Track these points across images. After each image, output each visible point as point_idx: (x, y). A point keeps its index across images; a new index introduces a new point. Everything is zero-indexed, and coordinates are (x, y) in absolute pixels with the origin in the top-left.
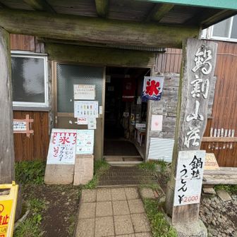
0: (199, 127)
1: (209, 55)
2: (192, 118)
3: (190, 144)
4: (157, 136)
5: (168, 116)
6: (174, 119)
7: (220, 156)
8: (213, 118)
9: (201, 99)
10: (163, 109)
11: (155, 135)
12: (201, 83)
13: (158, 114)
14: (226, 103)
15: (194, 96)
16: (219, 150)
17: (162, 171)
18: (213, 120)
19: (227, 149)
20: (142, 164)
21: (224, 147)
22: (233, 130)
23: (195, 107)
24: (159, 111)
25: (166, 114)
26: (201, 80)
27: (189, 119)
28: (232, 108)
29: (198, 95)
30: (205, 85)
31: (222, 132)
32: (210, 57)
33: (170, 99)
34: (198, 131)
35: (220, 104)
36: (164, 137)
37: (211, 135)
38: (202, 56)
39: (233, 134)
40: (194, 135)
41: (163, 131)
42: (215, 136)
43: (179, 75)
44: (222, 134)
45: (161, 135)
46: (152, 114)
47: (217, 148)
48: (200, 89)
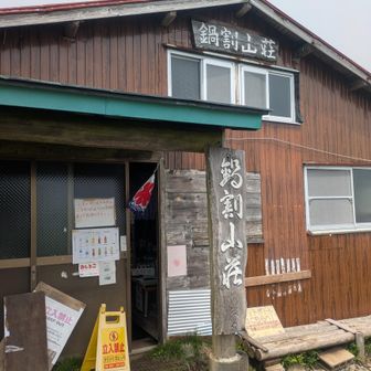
0: (239, 257)
1: (237, 165)
2: (228, 246)
3: (231, 283)
4: (181, 287)
5: (195, 246)
6: (206, 251)
7: (286, 308)
8: (265, 241)
9: (236, 220)
10: (185, 233)
11: (177, 285)
12: (232, 201)
13: (178, 244)
14: (280, 215)
15: (226, 216)
16: (283, 297)
17: (197, 354)
18: (266, 246)
19: (295, 294)
20: (156, 350)
21: (290, 291)
22: (298, 259)
23: (230, 231)
24: (179, 238)
25: (191, 243)
26: (232, 196)
27: (224, 248)
28: (290, 223)
29: (232, 215)
30: (238, 202)
31: (283, 264)
32: (238, 168)
33: (194, 215)
34: (238, 263)
35: (272, 217)
36: (192, 286)
37: (267, 272)
38: (229, 167)
39: (298, 266)
40: (234, 269)
41: (190, 274)
42: (273, 273)
43: (204, 173)
44: (283, 268)
45: (186, 283)
46: (167, 244)
47: (279, 295)
48: (233, 207)
